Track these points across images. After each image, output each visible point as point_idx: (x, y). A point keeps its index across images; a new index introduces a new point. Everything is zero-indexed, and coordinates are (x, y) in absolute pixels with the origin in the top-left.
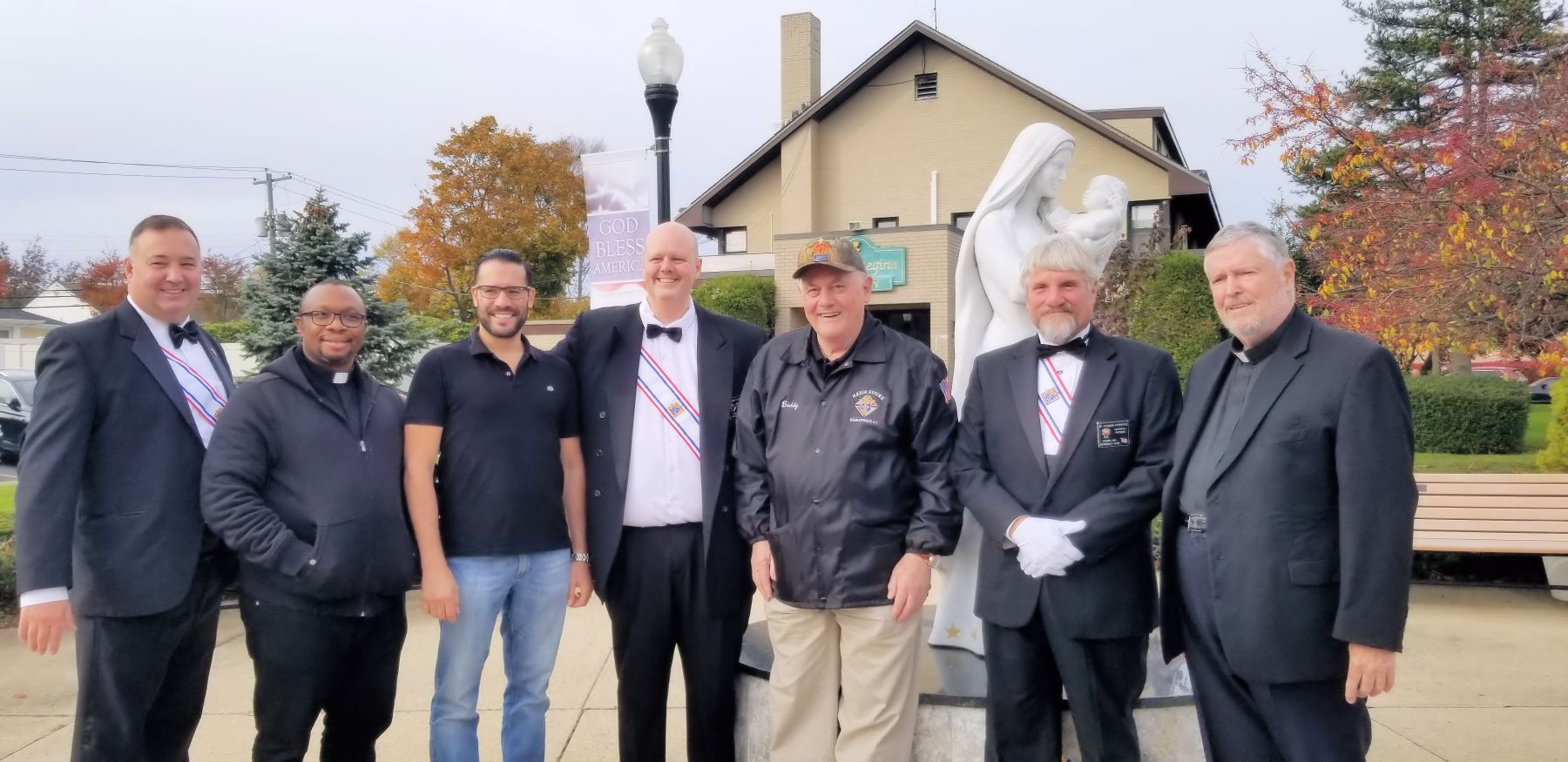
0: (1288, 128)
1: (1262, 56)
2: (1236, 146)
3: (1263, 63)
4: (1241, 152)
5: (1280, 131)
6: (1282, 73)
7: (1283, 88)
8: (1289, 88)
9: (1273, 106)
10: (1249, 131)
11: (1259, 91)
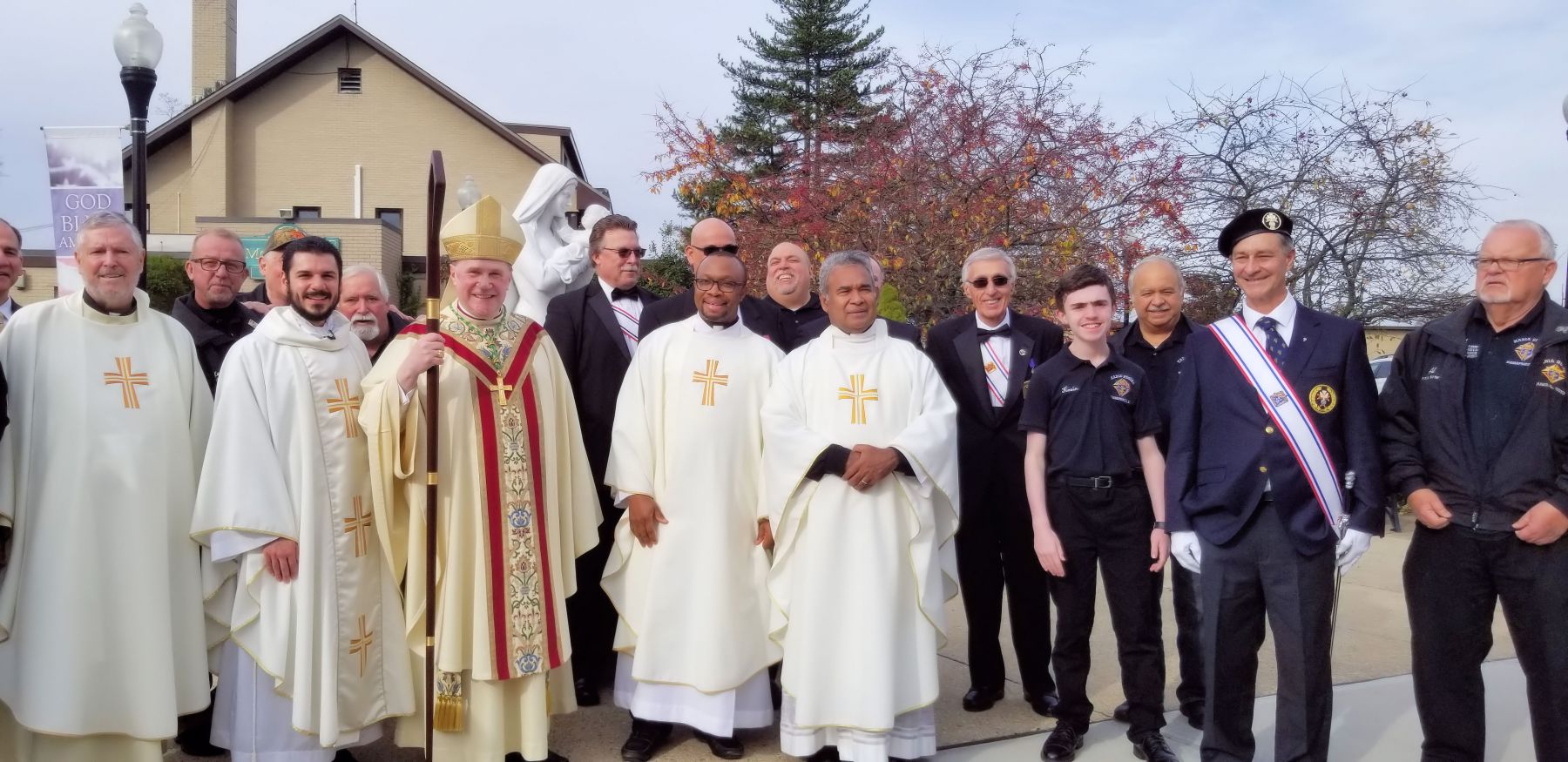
0: (685, 166)
1: (667, 106)
2: (647, 178)
3: (668, 112)
4: (651, 182)
5: (680, 168)
6: (682, 122)
7: (682, 134)
8: (687, 134)
9: (674, 148)
10: (656, 166)
11: (665, 135)
